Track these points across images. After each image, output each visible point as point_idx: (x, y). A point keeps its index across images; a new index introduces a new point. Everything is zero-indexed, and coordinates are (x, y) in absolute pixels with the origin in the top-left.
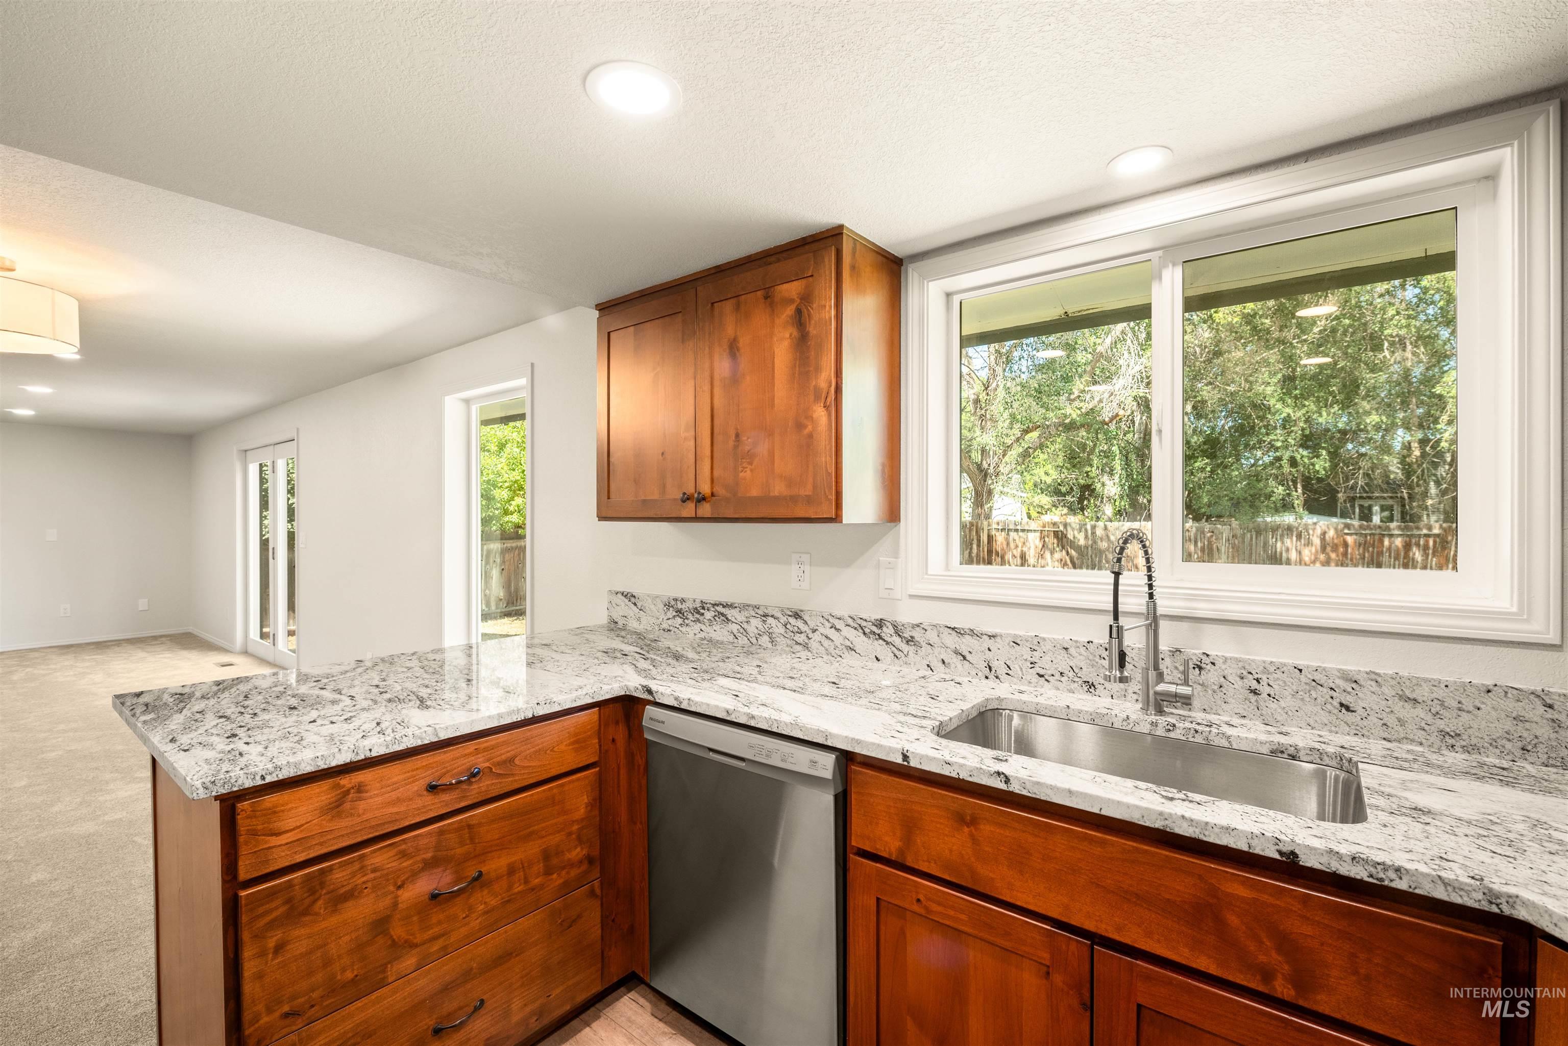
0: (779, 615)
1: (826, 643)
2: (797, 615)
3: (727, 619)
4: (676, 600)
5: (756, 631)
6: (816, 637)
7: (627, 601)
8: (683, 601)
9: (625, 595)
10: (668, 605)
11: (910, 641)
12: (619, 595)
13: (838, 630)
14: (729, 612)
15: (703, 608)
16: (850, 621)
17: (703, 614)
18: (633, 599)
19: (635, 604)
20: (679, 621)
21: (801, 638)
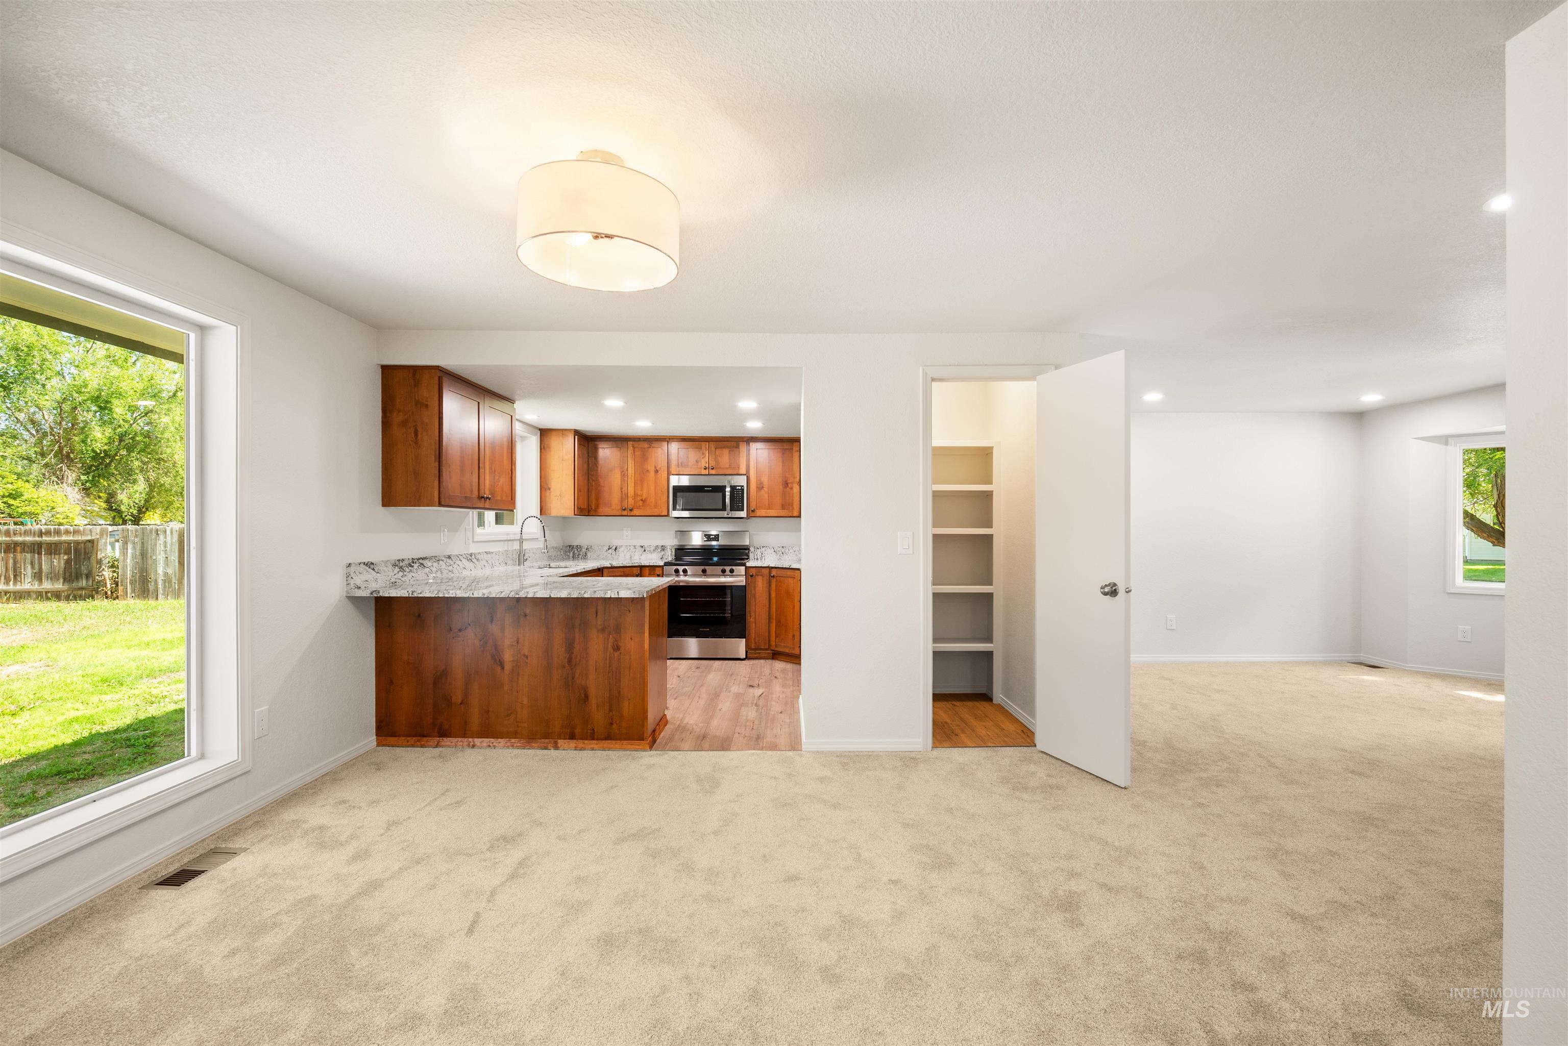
0: (444, 559)
1: (458, 568)
2: (449, 557)
3: (424, 566)
4: (399, 560)
5: (436, 569)
6: (455, 566)
7: (367, 568)
8: (403, 560)
9: (366, 564)
10: (395, 565)
11: (478, 560)
12: (362, 565)
13: (461, 561)
14: (426, 563)
15: (413, 563)
16: (464, 556)
17: (413, 567)
18: (372, 566)
19: (373, 569)
20: (401, 574)
21: (450, 568)
